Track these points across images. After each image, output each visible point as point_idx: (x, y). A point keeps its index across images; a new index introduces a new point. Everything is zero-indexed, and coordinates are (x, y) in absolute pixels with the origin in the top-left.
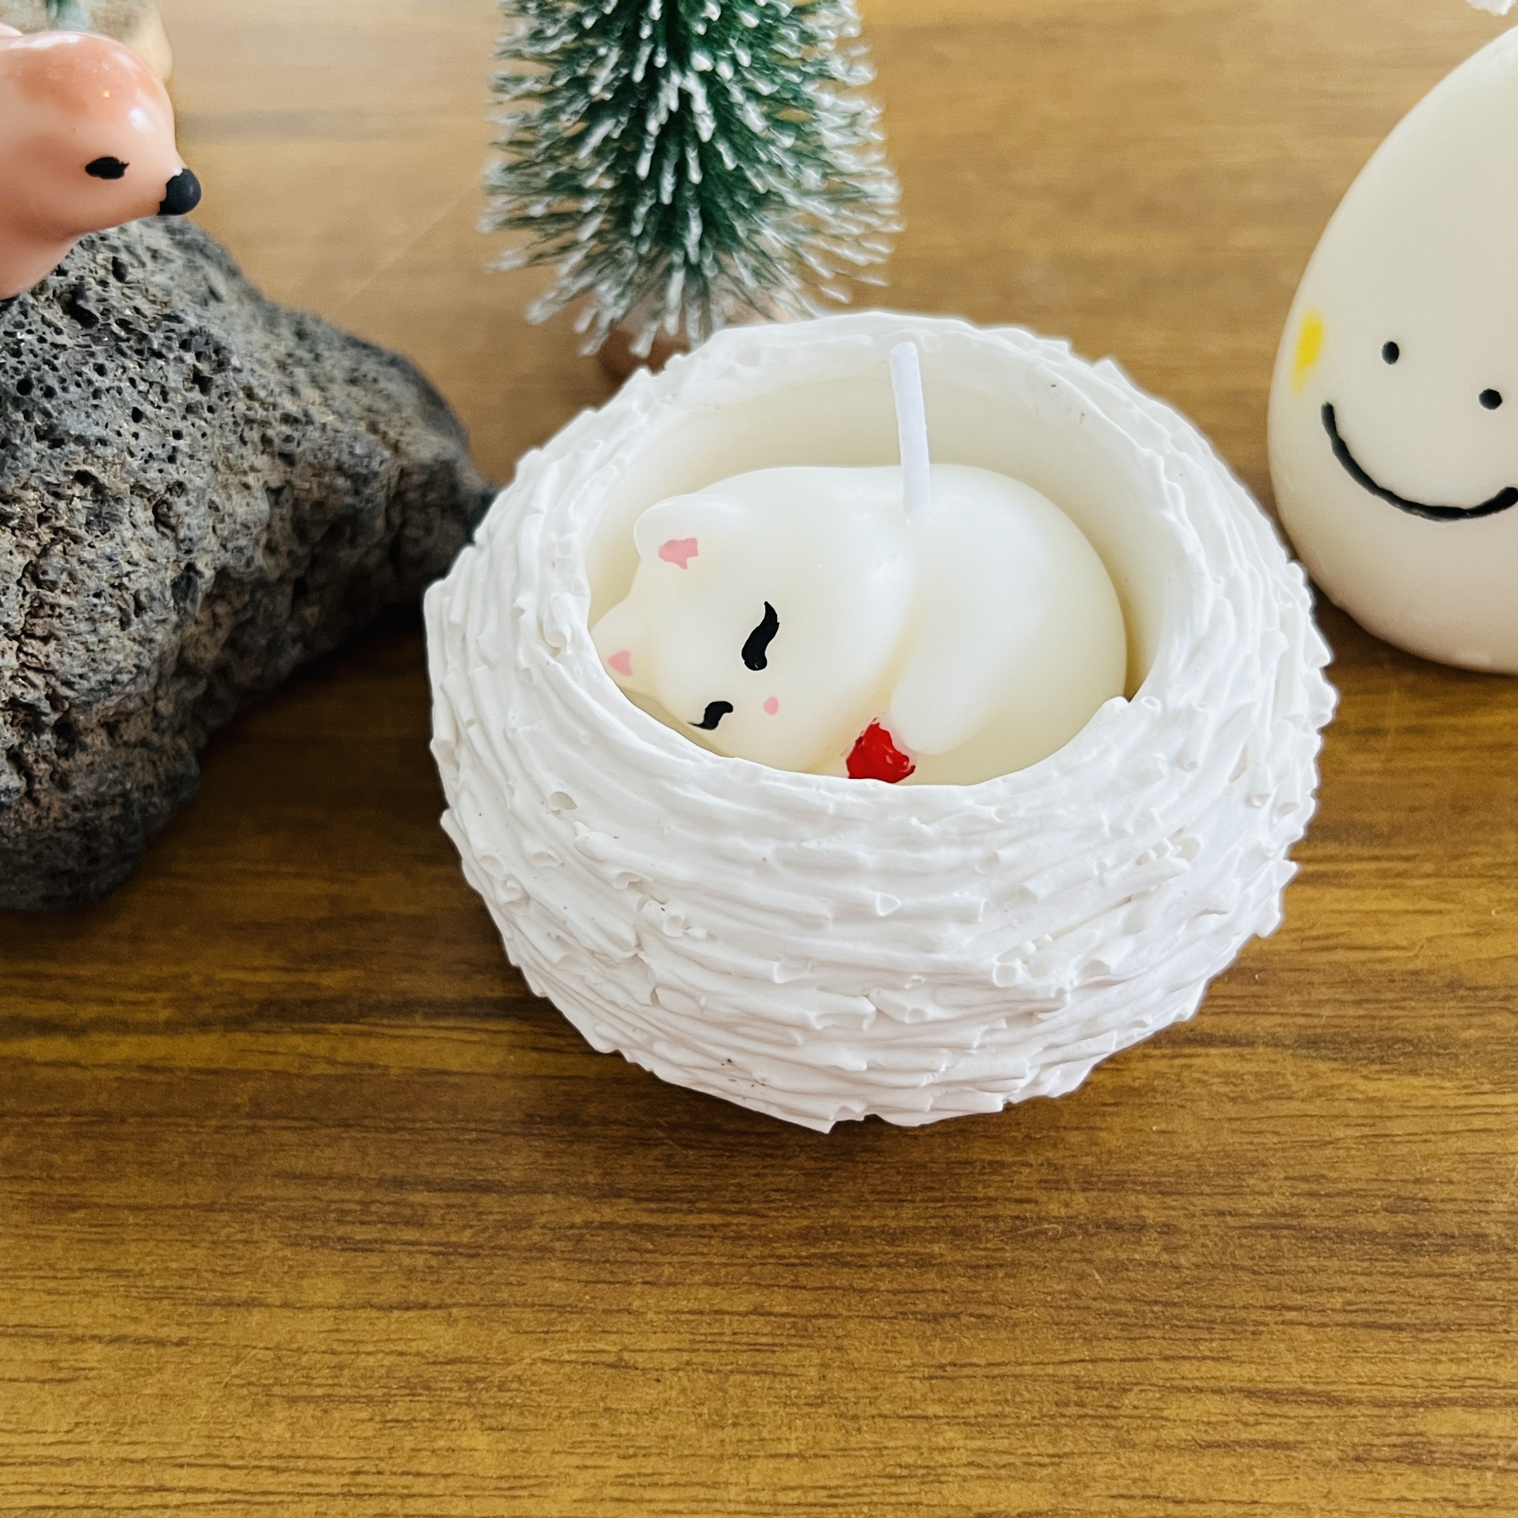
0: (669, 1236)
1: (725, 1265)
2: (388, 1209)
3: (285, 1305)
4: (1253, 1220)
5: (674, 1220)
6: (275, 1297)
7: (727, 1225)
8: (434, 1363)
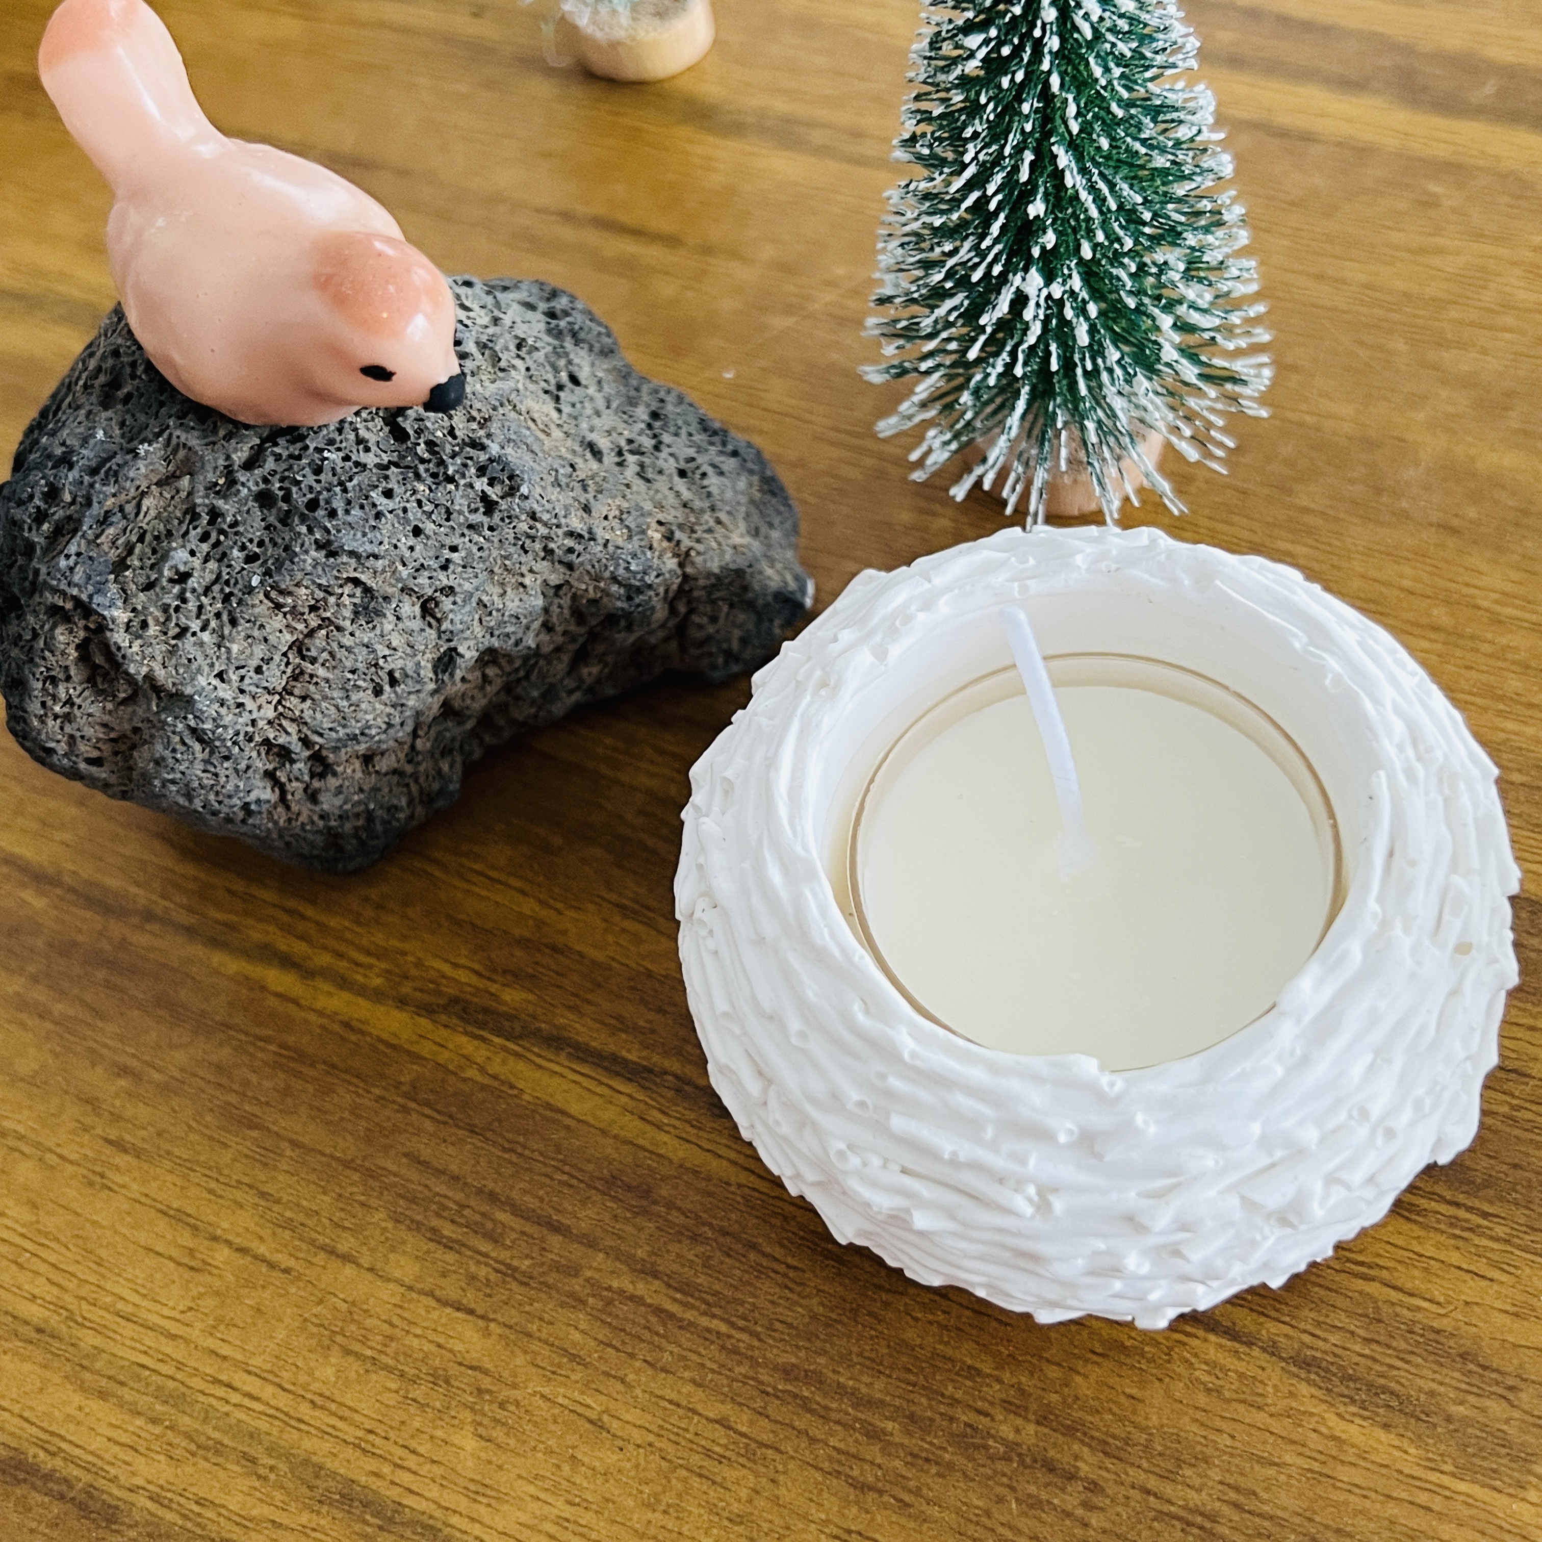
0: (680, 1328)
1: (713, 1371)
2: (478, 1218)
3: (370, 1270)
4: (1172, 1509)
5: (690, 1315)
6: (365, 1261)
7: (730, 1337)
8: (460, 1364)
